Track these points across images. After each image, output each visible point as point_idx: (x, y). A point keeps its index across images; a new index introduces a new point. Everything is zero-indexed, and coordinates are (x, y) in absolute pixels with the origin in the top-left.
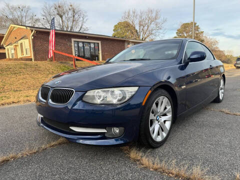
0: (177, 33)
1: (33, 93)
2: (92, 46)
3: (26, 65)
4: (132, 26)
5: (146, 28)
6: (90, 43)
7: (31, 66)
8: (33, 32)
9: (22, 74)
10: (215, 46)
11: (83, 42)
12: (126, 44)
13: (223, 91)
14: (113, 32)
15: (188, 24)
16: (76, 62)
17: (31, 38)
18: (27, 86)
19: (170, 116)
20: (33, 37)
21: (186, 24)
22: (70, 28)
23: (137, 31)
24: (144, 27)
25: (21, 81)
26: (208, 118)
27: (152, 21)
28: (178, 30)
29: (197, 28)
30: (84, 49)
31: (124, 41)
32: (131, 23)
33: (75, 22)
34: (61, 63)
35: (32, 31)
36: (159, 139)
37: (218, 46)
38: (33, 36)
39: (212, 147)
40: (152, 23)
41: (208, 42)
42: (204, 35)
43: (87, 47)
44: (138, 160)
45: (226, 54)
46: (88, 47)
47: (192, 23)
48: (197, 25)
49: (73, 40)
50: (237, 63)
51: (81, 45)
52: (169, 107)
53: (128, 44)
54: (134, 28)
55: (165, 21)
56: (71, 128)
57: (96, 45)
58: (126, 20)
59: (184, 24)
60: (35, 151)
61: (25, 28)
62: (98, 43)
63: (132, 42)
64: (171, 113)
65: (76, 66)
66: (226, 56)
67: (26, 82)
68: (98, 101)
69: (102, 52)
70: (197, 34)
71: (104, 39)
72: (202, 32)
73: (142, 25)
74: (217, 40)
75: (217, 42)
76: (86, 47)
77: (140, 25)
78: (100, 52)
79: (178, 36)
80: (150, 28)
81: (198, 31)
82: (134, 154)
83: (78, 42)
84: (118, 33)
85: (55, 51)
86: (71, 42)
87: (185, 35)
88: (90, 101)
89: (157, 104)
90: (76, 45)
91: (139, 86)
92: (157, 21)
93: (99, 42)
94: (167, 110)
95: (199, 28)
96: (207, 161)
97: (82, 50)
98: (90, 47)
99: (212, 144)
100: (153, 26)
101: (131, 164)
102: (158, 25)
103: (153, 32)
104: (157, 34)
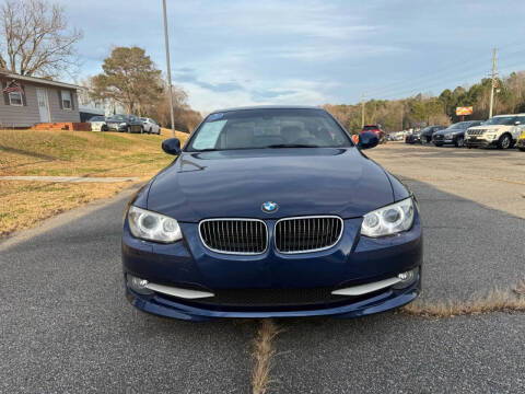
0: (104, 67)
5: (29, 45)
10: (181, 103)
15: (128, 50)
21: (123, 49)
27: (44, 31)
28: (106, 61)
29: (148, 62)
37: (189, 103)
40: (46, 35)
42: (162, 78)
47: (136, 48)
48: (146, 55)
55: (79, 36)
56: (334, 292)
59: (118, 50)
70: (148, 74)
72: (158, 72)
75: (184, 93)
79: (108, 73)
80: (41, 48)
81: (149, 67)
87: (124, 72)
92: (59, 32)
95: (151, 63)
100: (47, 43)
102: (62, 44)
103: (51, 58)
104: (61, 63)
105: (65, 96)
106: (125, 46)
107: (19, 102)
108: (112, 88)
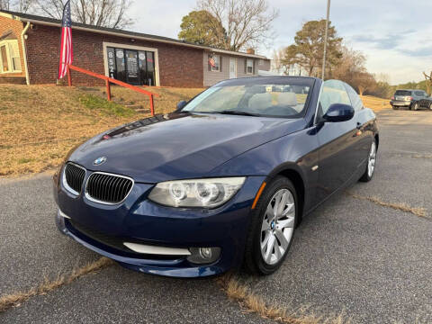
0: (296, 38)
1: (35, 152)
2: (142, 57)
3: (15, 92)
4: (216, 21)
5: (241, 26)
6: (137, 52)
7: (25, 96)
8: (27, 27)
9: (8, 111)
10: (359, 66)
11: (125, 50)
12: (205, 57)
13: (373, 161)
14: (180, 30)
15: (317, 23)
16: (112, 88)
17: (23, 36)
18: (21, 136)
19: (291, 219)
20: (26, 37)
21: (313, 22)
22: (97, 18)
23: (224, 30)
24: (237, 24)
25: (8, 126)
26: (350, 214)
27: (252, 15)
28: (297, 33)
29: (332, 32)
30: (126, 62)
31: (201, 51)
32: (214, 15)
33: (107, 7)
34: (84, 89)
35: (25, 24)
36: (274, 259)
37: (366, 66)
38: (26, 33)
39: (358, 271)
40: (253, 18)
41: (348, 58)
42: (343, 45)
43: (132, 59)
44: (241, 300)
45: (377, 81)
46: (135, 60)
47: (324, 21)
48: (331, 25)
49: (105, 44)
50: (395, 100)
51: (120, 54)
52: (291, 205)
53: (209, 56)
54: (220, 24)
55: (276, 15)
56: (125, 244)
57: (149, 55)
58: (206, 9)
59: (308, 23)
60: (60, 283)
61: (10, 16)
62: (153, 53)
63: (217, 53)
64: (294, 213)
65: (111, 97)
66: (378, 84)
67: (19, 128)
68: (176, 201)
69: (160, 70)
70: (330, 42)
71: (164, 45)
72: (340, 40)
73: (234, 21)
74: (364, 55)
75: (363, 57)
76: (129, 59)
77: (231, 21)
78: (157, 68)
79: (298, 43)
80: (249, 28)
81: (332, 36)
82: (234, 288)
83: (115, 48)
84: (190, 33)
85: (72, 67)
86: (102, 48)
87: (310, 42)
88: (162, 201)
89: (273, 204)
90: (111, 55)
91: (247, 176)
92: (262, 14)
93: (156, 50)
94: (288, 209)
95: (335, 32)
96: (350, 298)
97: (123, 64)
98: (138, 58)
99: (357, 267)
100: (253, 23)
101: (230, 306)
102: (264, 23)
103: (254, 35)
104: (261, 38)
105: (250, 64)
106: (314, 20)
107: (217, 69)
108: (298, 55)
